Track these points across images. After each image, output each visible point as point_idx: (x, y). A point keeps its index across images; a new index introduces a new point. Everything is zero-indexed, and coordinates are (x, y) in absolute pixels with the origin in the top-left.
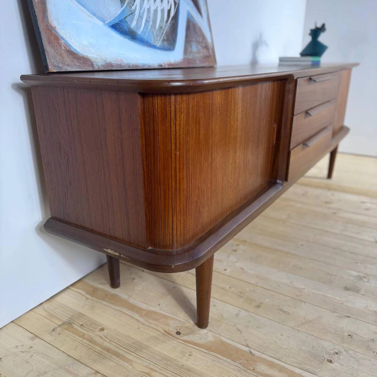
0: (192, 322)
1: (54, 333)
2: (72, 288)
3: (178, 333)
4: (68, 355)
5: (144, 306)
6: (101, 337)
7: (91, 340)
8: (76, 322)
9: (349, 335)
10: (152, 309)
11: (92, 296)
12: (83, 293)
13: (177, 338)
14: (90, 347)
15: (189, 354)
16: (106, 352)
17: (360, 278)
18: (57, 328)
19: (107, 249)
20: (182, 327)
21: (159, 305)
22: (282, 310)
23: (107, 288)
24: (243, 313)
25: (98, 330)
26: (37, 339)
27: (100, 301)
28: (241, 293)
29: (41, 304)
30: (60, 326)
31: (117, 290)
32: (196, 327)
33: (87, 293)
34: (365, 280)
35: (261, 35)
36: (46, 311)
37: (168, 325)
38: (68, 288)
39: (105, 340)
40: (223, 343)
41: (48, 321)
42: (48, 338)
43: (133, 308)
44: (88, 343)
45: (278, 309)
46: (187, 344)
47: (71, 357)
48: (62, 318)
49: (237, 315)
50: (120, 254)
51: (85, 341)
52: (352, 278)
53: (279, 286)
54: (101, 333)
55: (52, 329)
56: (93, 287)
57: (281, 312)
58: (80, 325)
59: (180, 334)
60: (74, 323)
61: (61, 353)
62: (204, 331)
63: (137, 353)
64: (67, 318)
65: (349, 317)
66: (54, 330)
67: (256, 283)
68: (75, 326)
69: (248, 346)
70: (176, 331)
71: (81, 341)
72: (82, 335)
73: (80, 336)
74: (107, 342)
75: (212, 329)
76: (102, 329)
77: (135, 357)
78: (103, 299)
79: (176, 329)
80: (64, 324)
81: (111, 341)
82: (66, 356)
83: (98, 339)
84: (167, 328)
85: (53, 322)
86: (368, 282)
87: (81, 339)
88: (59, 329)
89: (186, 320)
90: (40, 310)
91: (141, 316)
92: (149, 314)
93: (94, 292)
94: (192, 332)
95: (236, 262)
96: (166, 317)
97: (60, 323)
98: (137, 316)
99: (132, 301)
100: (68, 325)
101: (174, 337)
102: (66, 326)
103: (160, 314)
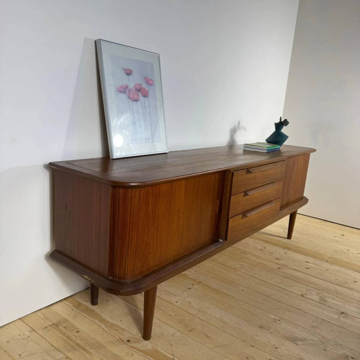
0: (140, 335)
1: (45, 330)
2: (64, 301)
3: (129, 341)
4: (52, 345)
5: (110, 320)
6: (76, 336)
7: (69, 338)
8: (62, 324)
9: (247, 358)
10: (116, 323)
11: (77, 309)
12: (71, 305)
13: (127, 344)
14: (67, 341)
15: (132, 354)
16: (76, 346)
17: (275, 321)
18: (48, 326)
19: (85, 275)
20: (132, 337)
21: (121, 321)
22: (206, 335)
23: (89, 305)
24: (178, 334)
25: (75, 331)
26: (34, 332)
27: (80, 312)
28: (182, 320)
29: (41, 309)
30: (50, 325)
31: (95, 306)
32: (142, 339)
33: (74, 306)
34: (278, 322)
35: (239, 123)
36: (43, 314)
37: (123, 335)
38: (61, 300)
39: (78, 338)
40: (157, 351)
41: (43, 321)
42: (41, 332)
43: (103, 321)
44: (66, 338)
45: (204, 335)
46: (133, 349)
47: (53, 346)
48: (53, 321)
49: (173, 335)
50: (92, 280)
51: (64, 337)
52: (268, 320)
53: (212, 318)
54: (76, 334)
55: (45, 327)
56: (79, 302)
57: (205, 337)
58: (63, 327)
59: (129, 342)
60: (60, 325)
61: (47, 343)
62: (147, 342)
63: (97, 350)
64: (56, 321)
65: (254, 346)
66: (46, 328)
67: (196, 314)
68: (60, 327)
69: (173, 355)
70: (127, 340)
71: (62, 337)
72: (64, 333)
73: (62, 334)
74: (79, 340)
75: (152, 342)
76: (78, 332)
77: (95, 352)
78: (84, 312)
79: (128, 339)
80: (53, 324)
81: (82, 339)
82: (50, 345)
83: (73, 338)
84: (121, 337)
85: (46, 322)
86: (279, 324)
87: (62, 336)
88: (49, 328)
89: (137, 334)
90: (39, 313)
91: (106, 327)
92: (112, 326)
93: (78, 306)
94: (137, 341)
95: (187, 297)
96: (123, 329)
97: (51, 324)
98: (103, 326)
99: (103, 316)
100: (56, 325)
101: (125, 343)
102: (54, 326)
103: (120, 327)
